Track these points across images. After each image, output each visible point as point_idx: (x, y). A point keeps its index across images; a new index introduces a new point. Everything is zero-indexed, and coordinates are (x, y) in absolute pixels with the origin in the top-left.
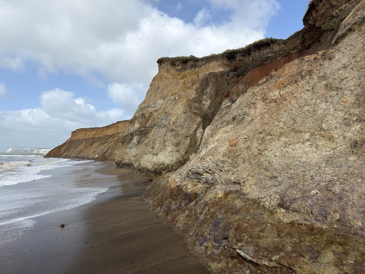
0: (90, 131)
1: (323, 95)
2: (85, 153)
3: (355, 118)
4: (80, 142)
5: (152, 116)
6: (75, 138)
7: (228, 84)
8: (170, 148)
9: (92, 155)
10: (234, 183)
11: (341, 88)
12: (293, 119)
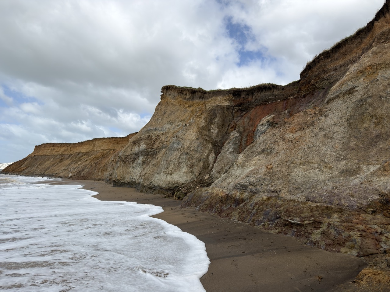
0: (58, 147)
1: (323, 141)
2: (54, 170)
3: (342, 157)
4: (46, 158)
5: (159, 139)
6: (40, 153)
7: (233, 117)
8: (184, 169)
9: (63, 173)
10: (273, 192)
11: (334, 138)
12: (306, 155)
